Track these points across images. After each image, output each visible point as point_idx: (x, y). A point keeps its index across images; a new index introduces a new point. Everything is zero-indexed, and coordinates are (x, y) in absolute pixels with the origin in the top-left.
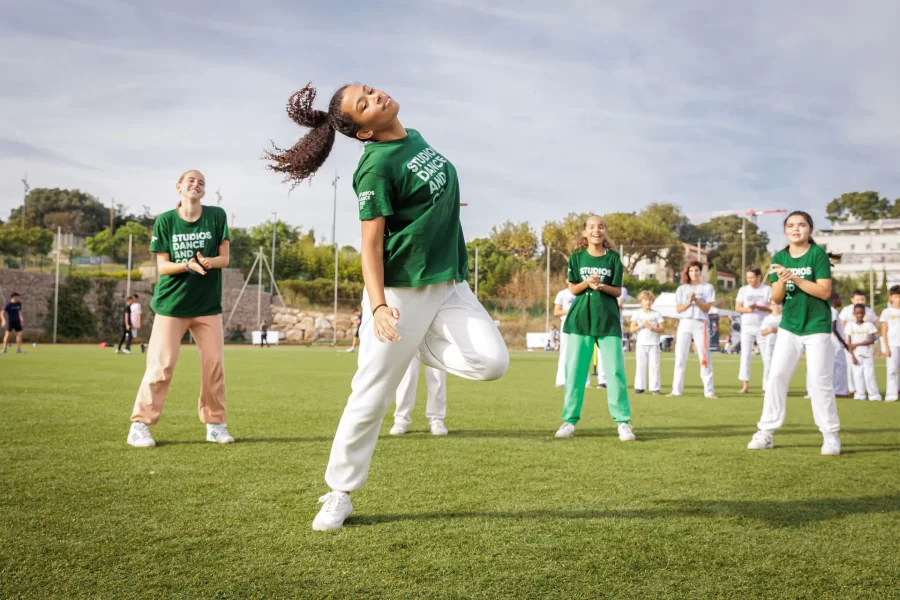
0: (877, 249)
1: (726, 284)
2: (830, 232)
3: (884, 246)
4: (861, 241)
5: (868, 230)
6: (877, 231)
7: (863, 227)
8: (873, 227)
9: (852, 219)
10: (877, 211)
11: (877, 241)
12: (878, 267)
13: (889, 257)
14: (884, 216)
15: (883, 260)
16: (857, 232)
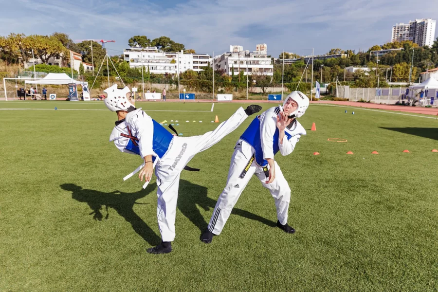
0: (146, 57)
1: (90, 68)
2: (130, 50)
3: (149, 56)
4: (141, 54)
5: (143, 50)
6: (146, 51)
7: (141, 49)
8: (144, 49)
9: (138, 46)
10: (146, 44)
11: (146, 54)
12: (146, 64)
13: (150, 61)
14: (149, 46)
15: (149, 62)
16: (139, 51)
